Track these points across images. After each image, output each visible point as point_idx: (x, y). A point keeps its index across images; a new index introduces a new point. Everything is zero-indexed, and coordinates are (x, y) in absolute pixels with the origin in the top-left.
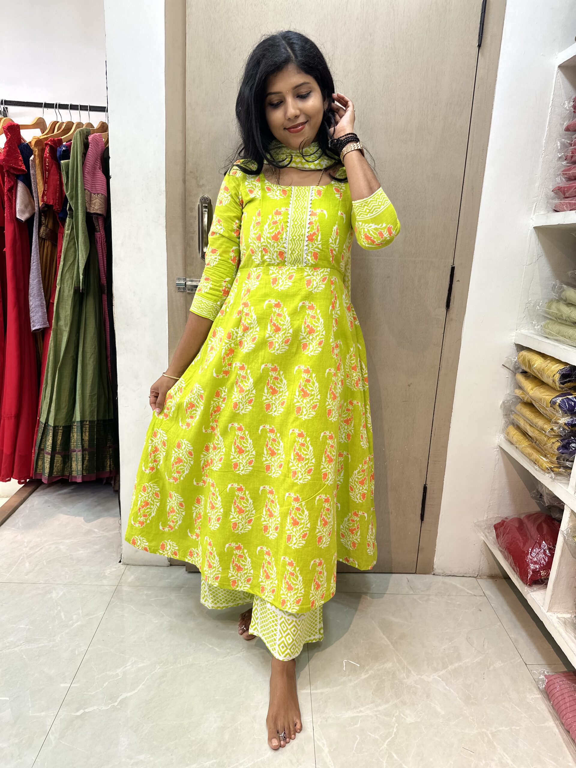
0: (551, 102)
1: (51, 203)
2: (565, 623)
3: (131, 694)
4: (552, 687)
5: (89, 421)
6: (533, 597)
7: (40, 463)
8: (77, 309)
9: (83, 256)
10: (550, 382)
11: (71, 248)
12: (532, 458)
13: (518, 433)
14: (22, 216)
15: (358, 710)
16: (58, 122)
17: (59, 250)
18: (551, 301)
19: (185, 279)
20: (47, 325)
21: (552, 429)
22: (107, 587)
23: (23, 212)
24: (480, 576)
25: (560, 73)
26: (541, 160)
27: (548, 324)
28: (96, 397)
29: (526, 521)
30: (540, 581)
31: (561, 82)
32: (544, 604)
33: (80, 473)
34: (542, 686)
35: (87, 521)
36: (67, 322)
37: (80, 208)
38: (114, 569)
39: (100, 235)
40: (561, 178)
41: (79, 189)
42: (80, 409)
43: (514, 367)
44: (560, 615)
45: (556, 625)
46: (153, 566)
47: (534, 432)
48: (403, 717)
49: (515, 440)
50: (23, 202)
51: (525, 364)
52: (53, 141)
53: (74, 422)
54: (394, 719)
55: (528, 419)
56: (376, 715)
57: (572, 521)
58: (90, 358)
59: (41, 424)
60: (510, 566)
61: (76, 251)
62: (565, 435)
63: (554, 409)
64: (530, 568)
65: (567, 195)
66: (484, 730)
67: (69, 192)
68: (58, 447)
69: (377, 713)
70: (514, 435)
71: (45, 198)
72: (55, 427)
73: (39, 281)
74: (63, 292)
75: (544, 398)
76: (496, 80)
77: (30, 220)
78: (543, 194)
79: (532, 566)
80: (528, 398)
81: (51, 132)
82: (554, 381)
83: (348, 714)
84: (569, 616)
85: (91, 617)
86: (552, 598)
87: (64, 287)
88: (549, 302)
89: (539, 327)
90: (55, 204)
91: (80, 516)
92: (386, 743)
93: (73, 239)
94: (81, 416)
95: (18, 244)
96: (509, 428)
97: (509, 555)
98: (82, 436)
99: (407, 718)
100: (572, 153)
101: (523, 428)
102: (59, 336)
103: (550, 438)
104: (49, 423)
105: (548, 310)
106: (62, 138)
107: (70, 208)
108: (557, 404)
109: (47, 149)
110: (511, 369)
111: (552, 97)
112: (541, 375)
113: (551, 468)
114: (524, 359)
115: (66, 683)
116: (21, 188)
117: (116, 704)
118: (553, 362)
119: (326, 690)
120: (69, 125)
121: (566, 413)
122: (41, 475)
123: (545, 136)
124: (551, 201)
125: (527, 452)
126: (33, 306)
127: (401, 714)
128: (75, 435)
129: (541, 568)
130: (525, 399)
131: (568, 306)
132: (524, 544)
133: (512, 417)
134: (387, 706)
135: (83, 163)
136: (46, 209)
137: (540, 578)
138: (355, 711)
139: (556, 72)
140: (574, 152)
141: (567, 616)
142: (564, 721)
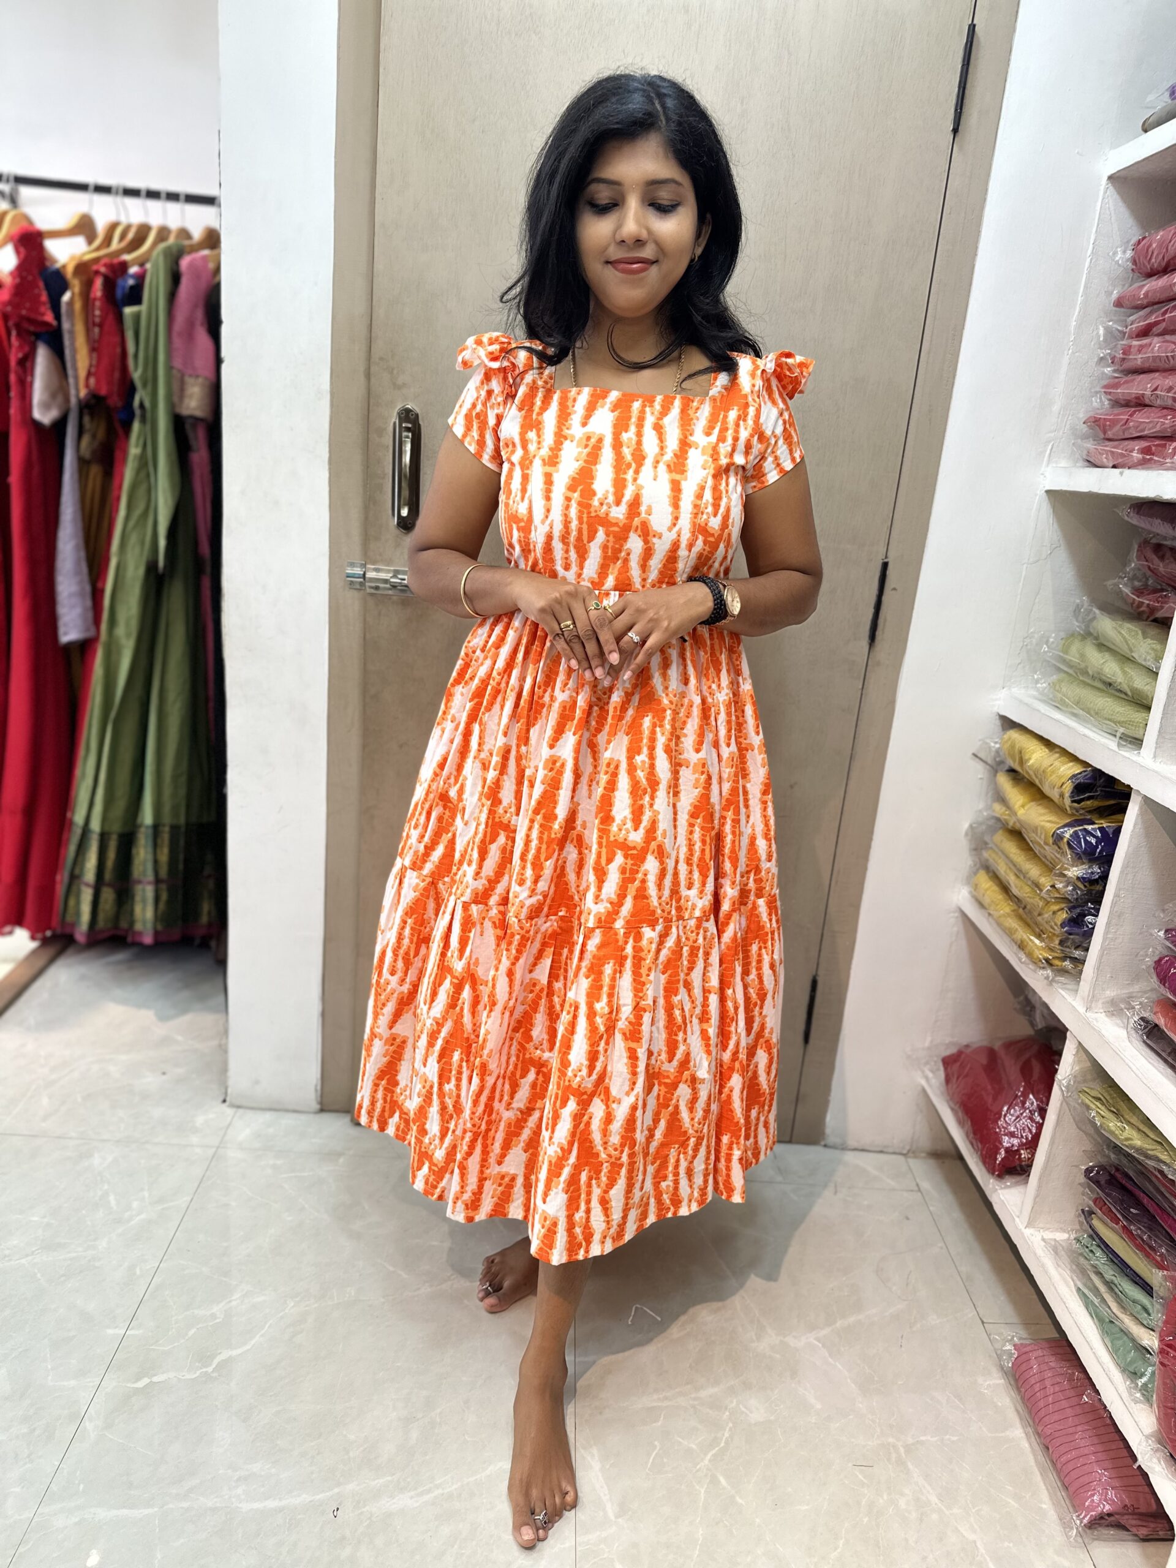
0: (1091, 246)
1: (104, 393)
2: (1055, 1250)
3: (239, 1351)
4: (1024, 1367)
5: (171, 826)
6: (1002, 1198)
7: (72, 902)
8: (151, 604)
9: (165, 499)
10: (1054, 794)
11: (141, 483)
12: (1015, 936)
13: (995, 888)
14: (44, 415)
15: (661, 1396)
16: (121, 223)
17: (117, 485)
18: (1072, 636)
19: (364, 566)
20: (91, 633)
21: (1053, 886)
22: (198, 1150)
23: (46, 406)
24: (914, 1152)
25: (1111, 188)
26: (1066, 360)
27: (1060, 681)
28: (183, 779)
29: (1002, 1053)
30: (1019, 1169)
31: (1112, 208)
32: (1021, 1212)
33: (150, 925)
34: (1008, 1363)
35: (163, 1018)
36: (130, 630)
37: (161, 406)
38: (211, 1116)
39: (199, 456)
40: (1101, 399)
41: (160, 366)
42: (153, 798)
43: (995, 759)
44: (1049, 1235)
45: (1040, 1252)
46: (287, 1111)
47: (1021, 887)
48: (743, 1412)
49: (986, 901)
50: (46, 387)
51: (1013, 757)
52: (111, 266)
53: (141, 826)
54: (727, 1413)
55: (1012, 862)
56: (693, 1407)
57: (1079, 1062)
58: (175, 702)
59: (75, 828)
60: (965, 1139)
61: (150, 491)
62: (1077, 899)
63: (1059, 848)
64: (1001, 1144)
65: (1110, 434)
66: (891, 1440)
67: (139, 371)
68: (108, 872)
69: (696, 1403)
70: (987, 890)
71: (92, 381)
72: (104, 837)
73: (77, 546)
74: (125, 570)
75: (1043, 827)
76: (985, 200)
77: (60, 425)
78: (1068, 426)
79: (1006, 1141)
80: (1015, 823)
81: (106, 243)
82: (1062, 795)
83: (642, 1402)
84: (1066, 1236)
85: (166, 1205)
86: (1035, 1203)
87: (125, 560)
88: (1067, 639)
89: (1044, 685)
90: (112, 395)
91: (148, 1007)
92: (709, 1456)
93: (146, 465)
94: (153, 815)
95: (36, 470)
96: (978, 875)
97: (966, 1118)
98: (155, 854)
99: (751, 1412)
100: (1124, 353)
101: (1002, 878)
102: (114, 657)
103: (1048, 902)
104: (92, 827)
105: (1061, 654)
106: (127, 257)
107: (142, 406)
108: (1065, 840)
109: (99, 283)
110: (989, 762)
111: (1093, 237)
112: (1041, 782)
113: (1047, 960)
114: (1013, 746)
115: (116, 1327)
116: (42, 357)
117: (210, 1369)
118: (1064, 759)
120: (143, 231)
121: (1080, 858)
122: (73, 925)
123: (1076, 313)
124: (1079, 441)
125: (1007, 925)
126: (63, 595)
127: (741, 1406)
128: (142, 852)
129: (1021, 1145)
130: (1011, 824)
131: (1100, 651)
132: (995, 1099)
133: (986, 854)
134: (716, 1390)
135: (170, 315)
136: (93, 402)
137: (1017, 1163)
138: (655, 1397)
139: (1102, 188)
140: (1127, 351)
141: (1061, 1236)
142: (1040, 1429)
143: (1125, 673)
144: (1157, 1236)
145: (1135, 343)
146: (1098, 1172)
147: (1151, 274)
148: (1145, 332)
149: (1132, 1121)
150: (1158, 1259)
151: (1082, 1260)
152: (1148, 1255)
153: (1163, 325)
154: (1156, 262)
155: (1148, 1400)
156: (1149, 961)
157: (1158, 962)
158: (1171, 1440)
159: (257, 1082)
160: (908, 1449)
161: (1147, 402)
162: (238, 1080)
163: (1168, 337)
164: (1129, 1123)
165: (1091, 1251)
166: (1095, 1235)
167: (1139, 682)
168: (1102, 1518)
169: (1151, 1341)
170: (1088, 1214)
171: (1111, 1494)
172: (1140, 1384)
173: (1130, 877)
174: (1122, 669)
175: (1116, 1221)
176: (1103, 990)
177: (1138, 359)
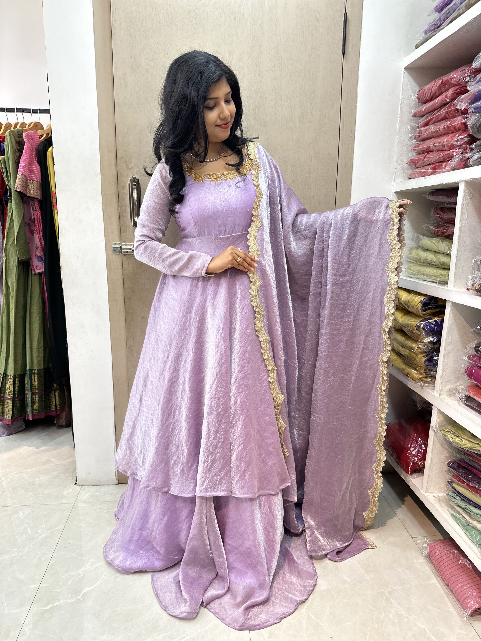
0: (401, 95)
2: (439, 500)
4: (433, 553)
5: (38, 369)
6: (413, 482)
10: (414, 310)
12: (405, 372)
18: (412, 249)
19: (119, 244)
21: (419, 347)
22: (66, 505)
25: (406, 72)
26: (396, 140)
27: (410, 266)
30: (419, 470)
31: (407, 80)
32: (422, 487)
34: (426, 552)
38: (71, 490)
40: (412, 153)
42: (30, 360)
44: (435, 495)
45: (433, 502)
46: (103, 485)
47: (405, 351)
55: (400, 342)
57: (439, 418)
60: (394, 462)
62: (429, 351)
63: (419, 331)
64: (410, 461)
65: (418, 165)
66: (382, 590)
68: (17, 392)
75: (411, 324)
76: (358, 80)
78: (400, 166)
79: (412, 459)
80: (399, 326)
82: (417, 309)
85: (53, 530)
86: (428, 481)
88: (410, 250)
100: (419, 133)
103: (418, 354)
105: (409, 255)
108: (421, 327)
111: (401, 92)
112: (408, 306)
113: (420, 378)
115: (35, 584)
117: (79, 597)
118: (416, 295)
121: (428, 334)
123: (398, 121)
124: (406, 171)
125: (400, 367)
129: (418, 460)
130: (397, 327)
131: (425, 252)
132: (405, 442)
137: (418, 467)
139: (403, 72)
141: (442, 494)
142: (444, 577)
143: (436, 257)
145: (423, 129)
146: (453, 464)
147: (425, 103)
148: (426, 124)
152: (480, 494)
153: (434, 120)
154: (427, 97)
156: (463, 370)
157: (467, 370)
160: (390, 593)
161: (431, 149)
162: (81, 474)
163: (436, 124)
164: (464, 438)
167: (444, 259)
168: (476, 611)
170: (450, 483)
171: (478, 600)
173: (450, 337)
175: (463, 482)
176: (445, 386)
177: (425, 135)
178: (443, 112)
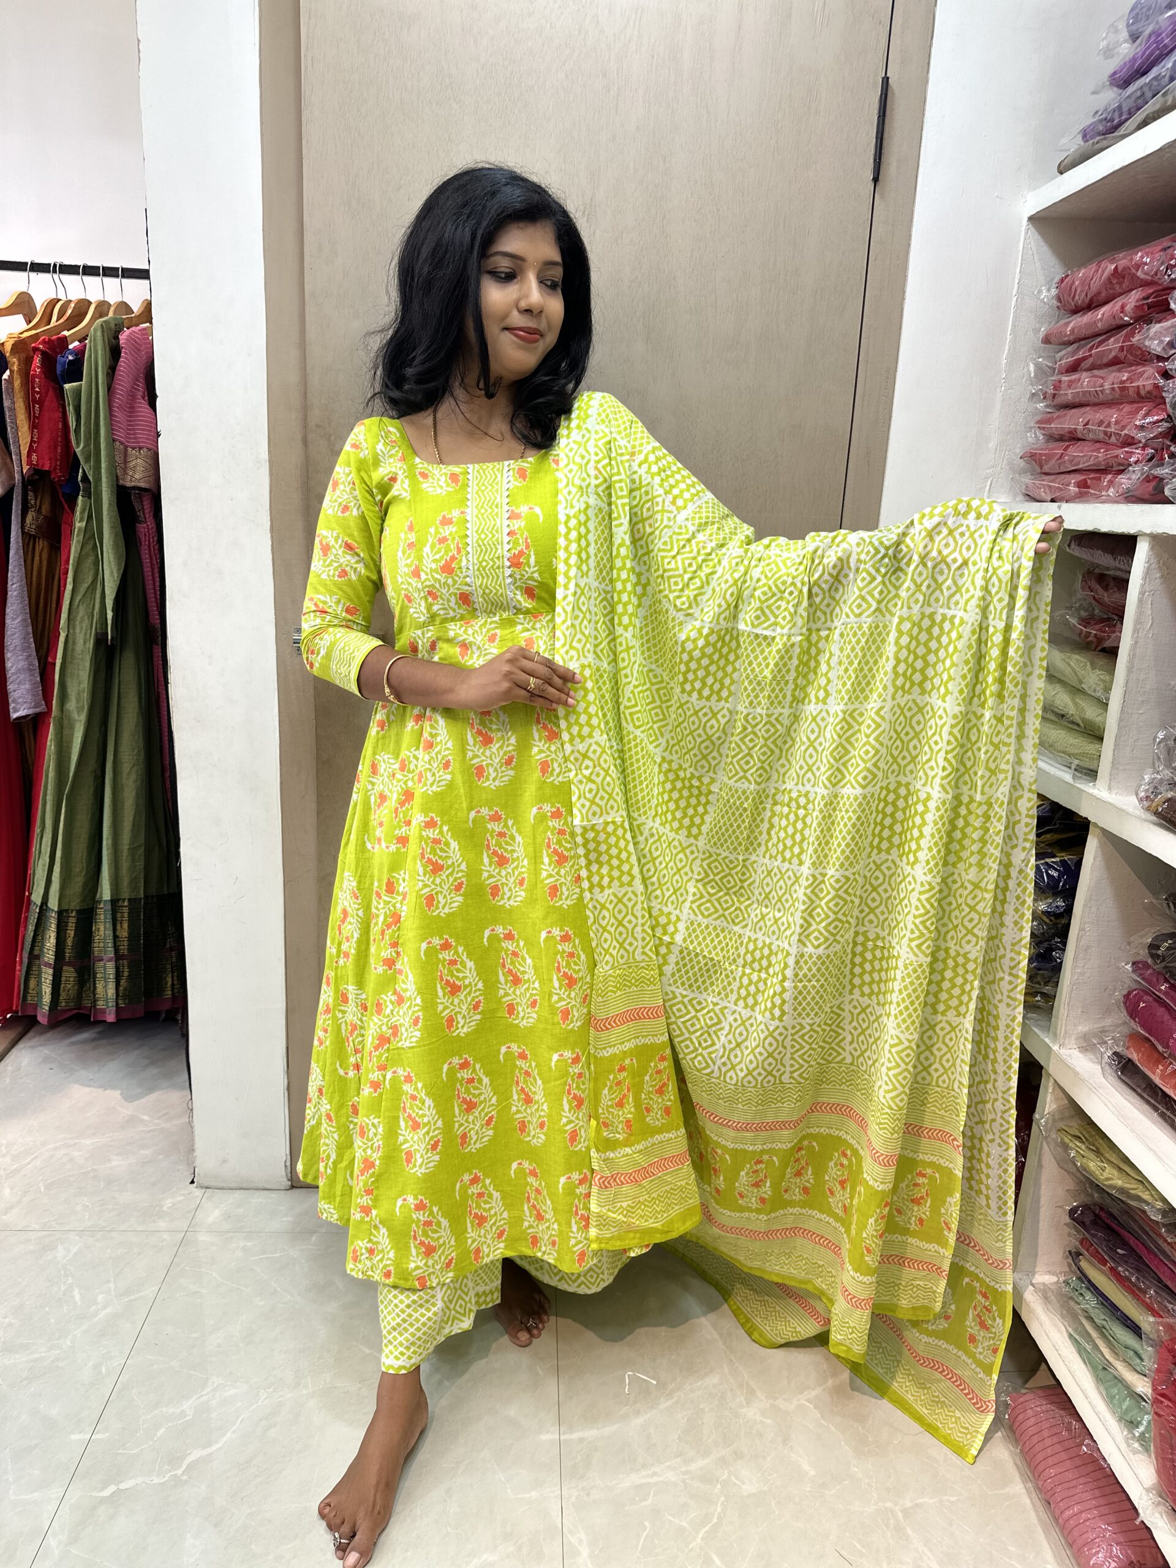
0: (1016, 287)
1: (46, 468)
2: (1046, 1295)
3: (210, 1450)
4: (1020, 1418)
5: (130, 900)
7: (32, 983)
8: (102, 676)
9: (112, 572)
11: (87, 555)
15: (650, 1472)
16: (59, 300)
17: (64, 558)
20: (43, 708)
22: (166, 1236)
25: (1032, 229)
26: (999, 396)
28: (141, 852)
31: (1034, 248)
33: (112, 1004)
34: (1005, 1414)
35: (129, 1098)
36: (81, 704)
37: (104, 479)
38: (179, 1198)
39: (144, 528)
40: (1035, 434)
41: (102, 440)
42: (110, 877)
44: (1037, 1279)
46: (256, 1189)
48: (735, 1484)
52: (48, 343)
53: (100, 902)
54: (719, 1486)
56: (684, 1481)
57: (1057, 1102)
58: (129, 773)
59: (33, 907)
61: (96, 563)
62: (1043, 934)
65: (1046, 469)
66: (889, 1505)
67: (82, 445)
68: (67, 951)
69: (686, 1477)
71: (34, 457)
72: (62, 914)
73: (24, 620)
74: (74, 643)
76: (909, 245)
78: (1005, 462)
81: (45, 321)
83: (630, 1480)
84: (1055, 1279)
85: (133, 1297)
87: (74, 633)
90: (55, 469)
91: (114, 1088)
92: (700, 1535)
93: (92, 538)
94: (112, 890)
98: (115, 930)
99: (743, 1483)
100: (1055, 388)
102: (66, 732)
104: (49, 905)
106: (66, 333)
107: (85, 478)
109: (37, 360)
111: (1017, 276)
115: (82, 1431)
119: (591, 1433)
120: (83, 306)
121: (1043, 892)
122: (35, 1007)
123: (1006, 353)
124: (1017, 476)
126: (13, 670)
128: (102, 928)
134: (706, 1461)
135: (110, 388)
136: (36, 477)
138: (644, 1473)
139: (1023, 228)
140: (1057, 386)
141: (1052, 1280)
142: (1040, 1483)
143: (1076, 705)
144: (1144, 1277)
145: (1065, 378)
146: (1082, 1212)
147: (1076, 311)
148: (1074, 368)
149: (1112, 1159)
150: (1148, 1301)
151: (1072, 1303)
152: (1138, 1298)
153: (1091, 360)
154: (1080, 299)
155: (1147, 1450)
156: (1119, 995)
157: (1127, 997)
158: (1172, 1493)
159: (224, 1161)
160: (906, 1512)
161: (1080, 436)
162: (206, 1162)
163: (1096, 372)
164: (1109, 1162)
165: (1081, 1294)
166: (1083, 1277)
167: (1091, 713)
169: (1143, 1387)
170: (1075, 1255)
171: (1116, 1550)
172: (1137, 1434)
173: (1094, 909)
174: (1073, 700)
175: (1104, 1262)
176: (1075, 1025)
177: (1068, 395)
178: (1113, 345)
